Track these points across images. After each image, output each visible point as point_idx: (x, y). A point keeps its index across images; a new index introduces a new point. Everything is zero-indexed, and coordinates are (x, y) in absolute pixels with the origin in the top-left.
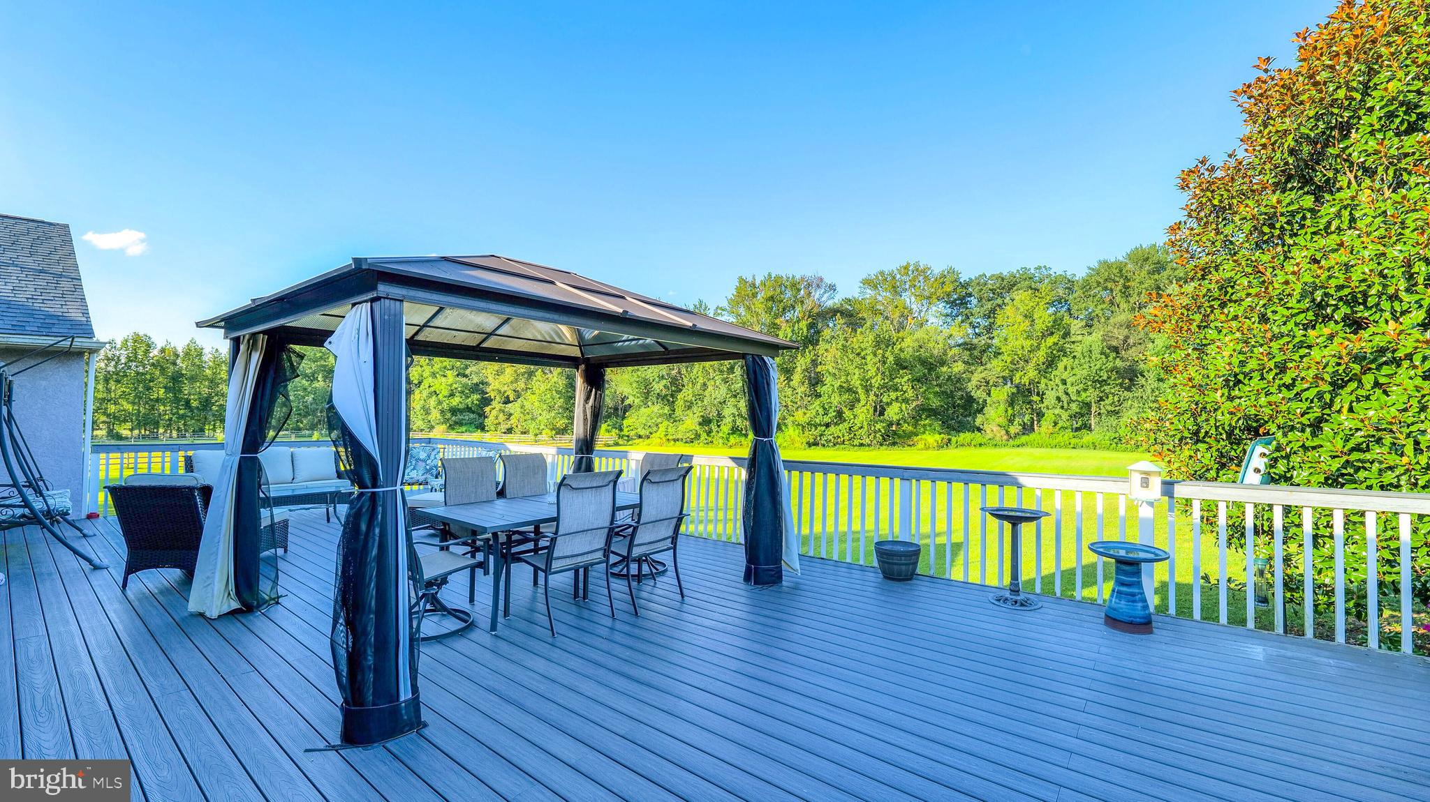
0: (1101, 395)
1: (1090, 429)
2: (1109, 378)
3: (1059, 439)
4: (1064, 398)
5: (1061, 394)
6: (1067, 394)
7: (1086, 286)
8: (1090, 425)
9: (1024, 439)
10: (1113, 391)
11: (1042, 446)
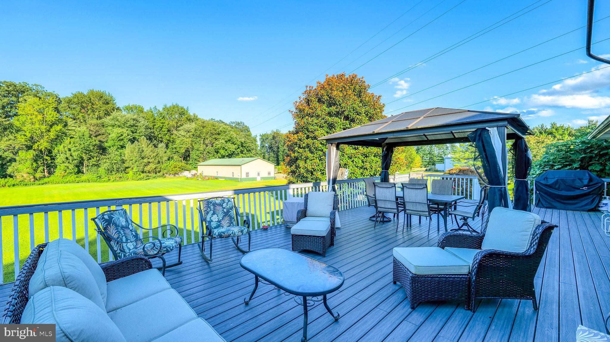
0: (89, 157)
1: (83, 173)
2: (94, 149)
3: (69, 178)
4: (70, 158)
5: (68, 155)
6: (71, 155)
7: (69, 102)
8: (83, 171)
9: (46, 180)
10: (95, 155)
11: (59, 183)
